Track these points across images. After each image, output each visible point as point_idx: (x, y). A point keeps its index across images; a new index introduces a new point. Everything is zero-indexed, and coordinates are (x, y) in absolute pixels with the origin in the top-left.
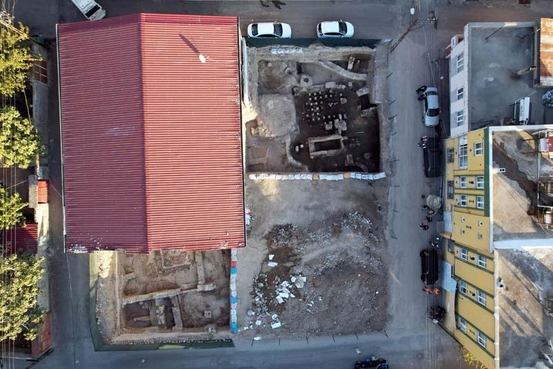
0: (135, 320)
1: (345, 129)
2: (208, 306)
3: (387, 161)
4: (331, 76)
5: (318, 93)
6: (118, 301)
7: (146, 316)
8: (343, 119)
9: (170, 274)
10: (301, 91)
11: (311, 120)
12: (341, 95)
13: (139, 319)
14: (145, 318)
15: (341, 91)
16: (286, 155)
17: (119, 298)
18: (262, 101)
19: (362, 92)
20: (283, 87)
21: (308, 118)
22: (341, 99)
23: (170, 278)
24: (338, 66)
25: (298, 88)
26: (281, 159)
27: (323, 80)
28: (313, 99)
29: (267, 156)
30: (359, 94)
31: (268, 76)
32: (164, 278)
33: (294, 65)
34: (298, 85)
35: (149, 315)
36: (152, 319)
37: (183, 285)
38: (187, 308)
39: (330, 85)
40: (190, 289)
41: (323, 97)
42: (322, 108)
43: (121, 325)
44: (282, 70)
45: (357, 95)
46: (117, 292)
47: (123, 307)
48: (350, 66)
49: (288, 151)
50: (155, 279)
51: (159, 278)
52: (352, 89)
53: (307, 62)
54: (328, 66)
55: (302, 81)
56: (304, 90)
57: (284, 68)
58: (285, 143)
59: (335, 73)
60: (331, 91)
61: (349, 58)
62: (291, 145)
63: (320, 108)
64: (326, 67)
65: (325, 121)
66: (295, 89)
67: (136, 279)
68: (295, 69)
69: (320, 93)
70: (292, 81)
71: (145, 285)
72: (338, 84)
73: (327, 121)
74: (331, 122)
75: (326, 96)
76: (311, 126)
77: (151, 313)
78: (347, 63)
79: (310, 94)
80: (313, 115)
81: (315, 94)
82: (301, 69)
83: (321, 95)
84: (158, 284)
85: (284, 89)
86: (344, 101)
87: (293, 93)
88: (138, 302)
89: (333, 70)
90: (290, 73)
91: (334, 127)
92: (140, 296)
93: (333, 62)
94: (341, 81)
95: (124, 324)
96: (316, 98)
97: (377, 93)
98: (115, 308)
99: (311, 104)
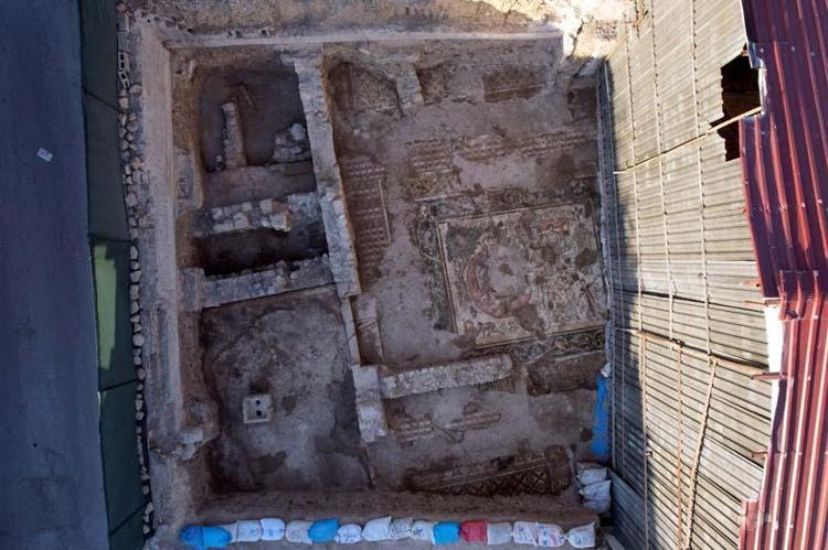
0: (230, 108)
2: (289, 404)
6: (313, 40)
7: (246, 153)
9: (416, 252)
13: (233, 122)
14: (235, 146)
17: (325, 45)
23: (399, 249)
32: (401, 228)
35: (251, 161)
36: (234, 177)
37: (372, 303)
38: (282, 321)
40: (358, 333)
43: (209, 52)
46: (348, 37)
47: (286, 60)
50: (396, 189)
51: (400, 207)
67: (399, 113)
71: (372, 148)
77: (258, 173)
84: (377, 202)
88: (302, 121)
92: (328, 129)
95: (211, 63)
98: (284, 26)
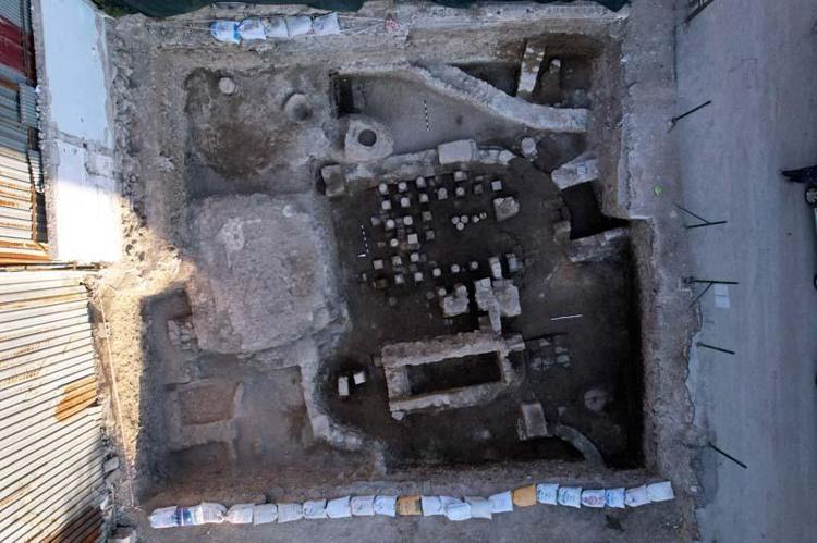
1: (515, 310)
3: (679, 439)
4: (459, 121)
5: (412, 183)
8: (506, 273)
10: (350, 177)
11: (391, 280)
12: (497, 186)
15: (496, 173)
16: (304, 408)
18: (203, 221)
19: (572, 174)
20: (283, 166)
21: (381, 275)
22: (498, 202)
24: (483, 84)
25: (336, 168)
26: (287, 423)
27: (431, 135)
28: (396, 205)
29: (237, 414)
30: (562, 181)
31: (223, 128)
33: (317, 86)
34: (337, 156)
39: (457, 153)
41: (433, 196)
42: (430, 235)
44: (272, 104)
45: (555, 187)
48: (527, 82)
49: (308, 397)
52: (535, 165)
53: (368, 70)
54: (448, 81)
55: (350, 140)
56: (362, 172)
57: (280, 96)
58: (298, 368)
59: (473, 110)
60: (458, 175)
61: (523, 50)
62: (321, 373)
63: (422, 238)
64: (439, 86)
65: (440, 282)
66: (326, 174)
68: (322, 101)
69: (420, 182)
70: (311, 145)
72: (486, 146)
73: (449, 282)
74: (462, 289)
75: (443, 194)
76: (392, 301)
78: (515, 73)
79: (383, 188)
80: (398, 261)
81: (403, 187)
82: (347, 97)
83: (422, 190)
85: (284, 173)
86: (508, 207)
87: (321, 186)
89: (464, 96)
90: (305, 114)
91: (473, 304)
93: (466, 68)
94: (498, 136)
96: (405, 202)
97: (634, 182)
99: (390, 224)
